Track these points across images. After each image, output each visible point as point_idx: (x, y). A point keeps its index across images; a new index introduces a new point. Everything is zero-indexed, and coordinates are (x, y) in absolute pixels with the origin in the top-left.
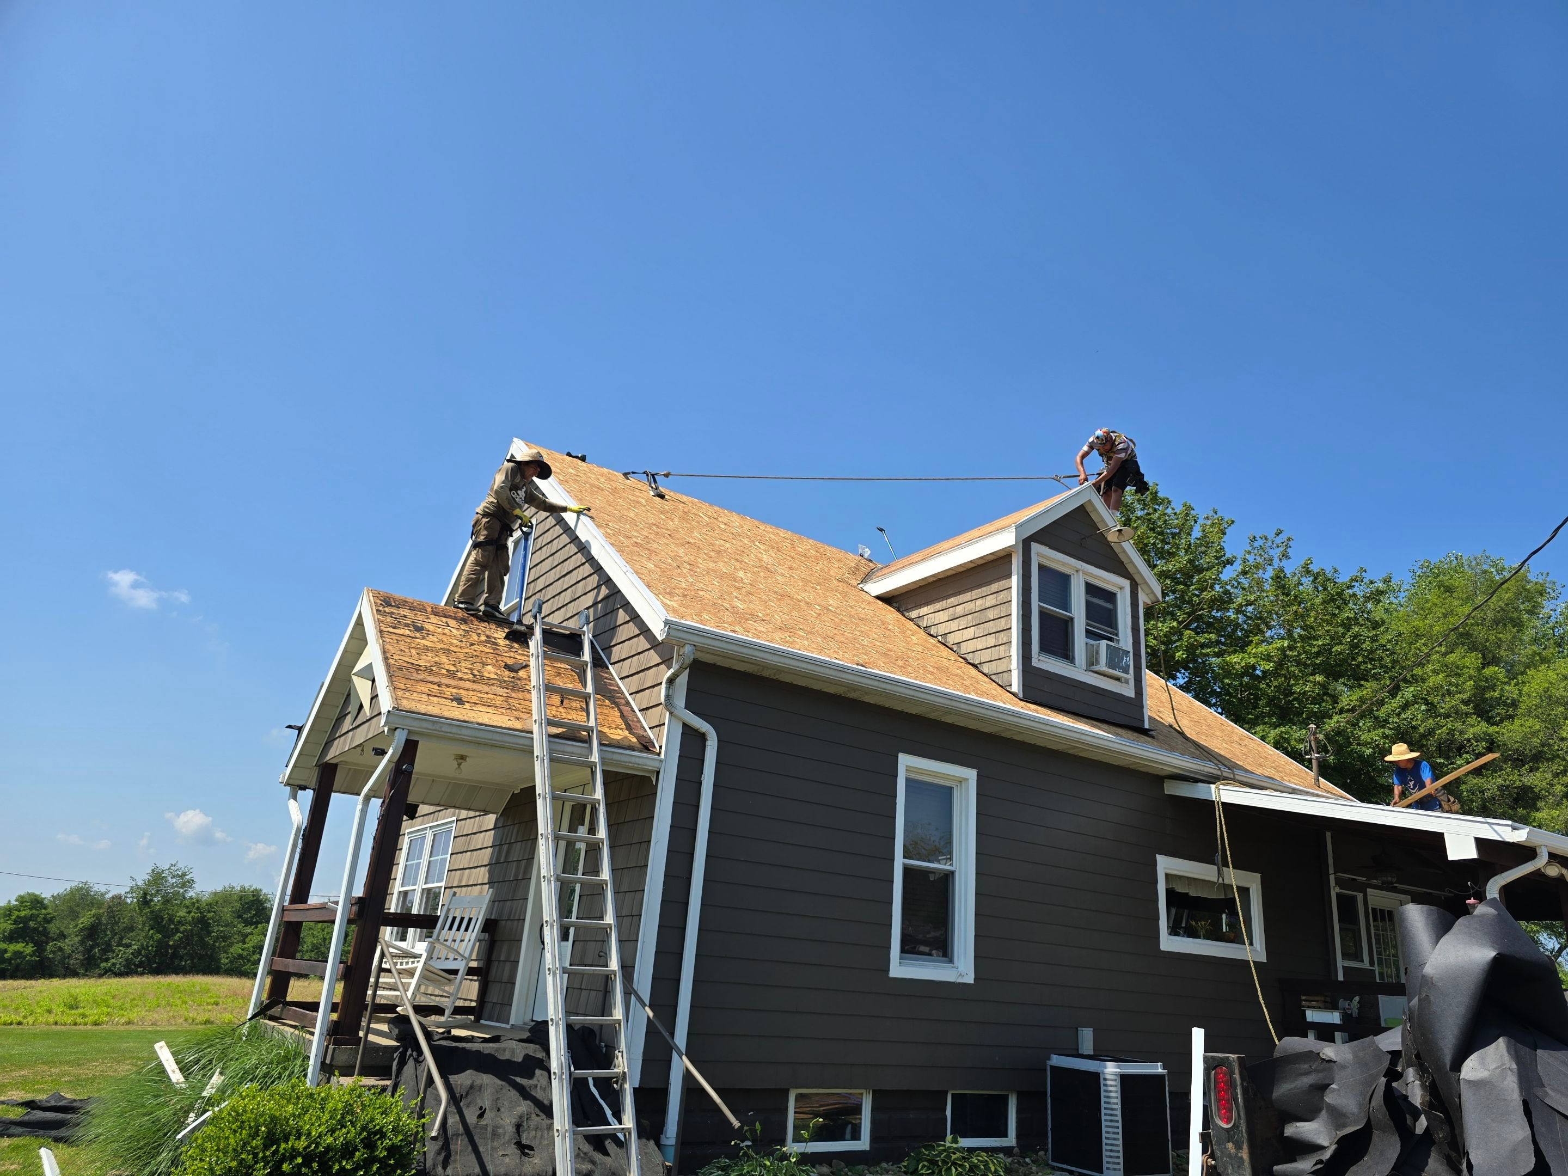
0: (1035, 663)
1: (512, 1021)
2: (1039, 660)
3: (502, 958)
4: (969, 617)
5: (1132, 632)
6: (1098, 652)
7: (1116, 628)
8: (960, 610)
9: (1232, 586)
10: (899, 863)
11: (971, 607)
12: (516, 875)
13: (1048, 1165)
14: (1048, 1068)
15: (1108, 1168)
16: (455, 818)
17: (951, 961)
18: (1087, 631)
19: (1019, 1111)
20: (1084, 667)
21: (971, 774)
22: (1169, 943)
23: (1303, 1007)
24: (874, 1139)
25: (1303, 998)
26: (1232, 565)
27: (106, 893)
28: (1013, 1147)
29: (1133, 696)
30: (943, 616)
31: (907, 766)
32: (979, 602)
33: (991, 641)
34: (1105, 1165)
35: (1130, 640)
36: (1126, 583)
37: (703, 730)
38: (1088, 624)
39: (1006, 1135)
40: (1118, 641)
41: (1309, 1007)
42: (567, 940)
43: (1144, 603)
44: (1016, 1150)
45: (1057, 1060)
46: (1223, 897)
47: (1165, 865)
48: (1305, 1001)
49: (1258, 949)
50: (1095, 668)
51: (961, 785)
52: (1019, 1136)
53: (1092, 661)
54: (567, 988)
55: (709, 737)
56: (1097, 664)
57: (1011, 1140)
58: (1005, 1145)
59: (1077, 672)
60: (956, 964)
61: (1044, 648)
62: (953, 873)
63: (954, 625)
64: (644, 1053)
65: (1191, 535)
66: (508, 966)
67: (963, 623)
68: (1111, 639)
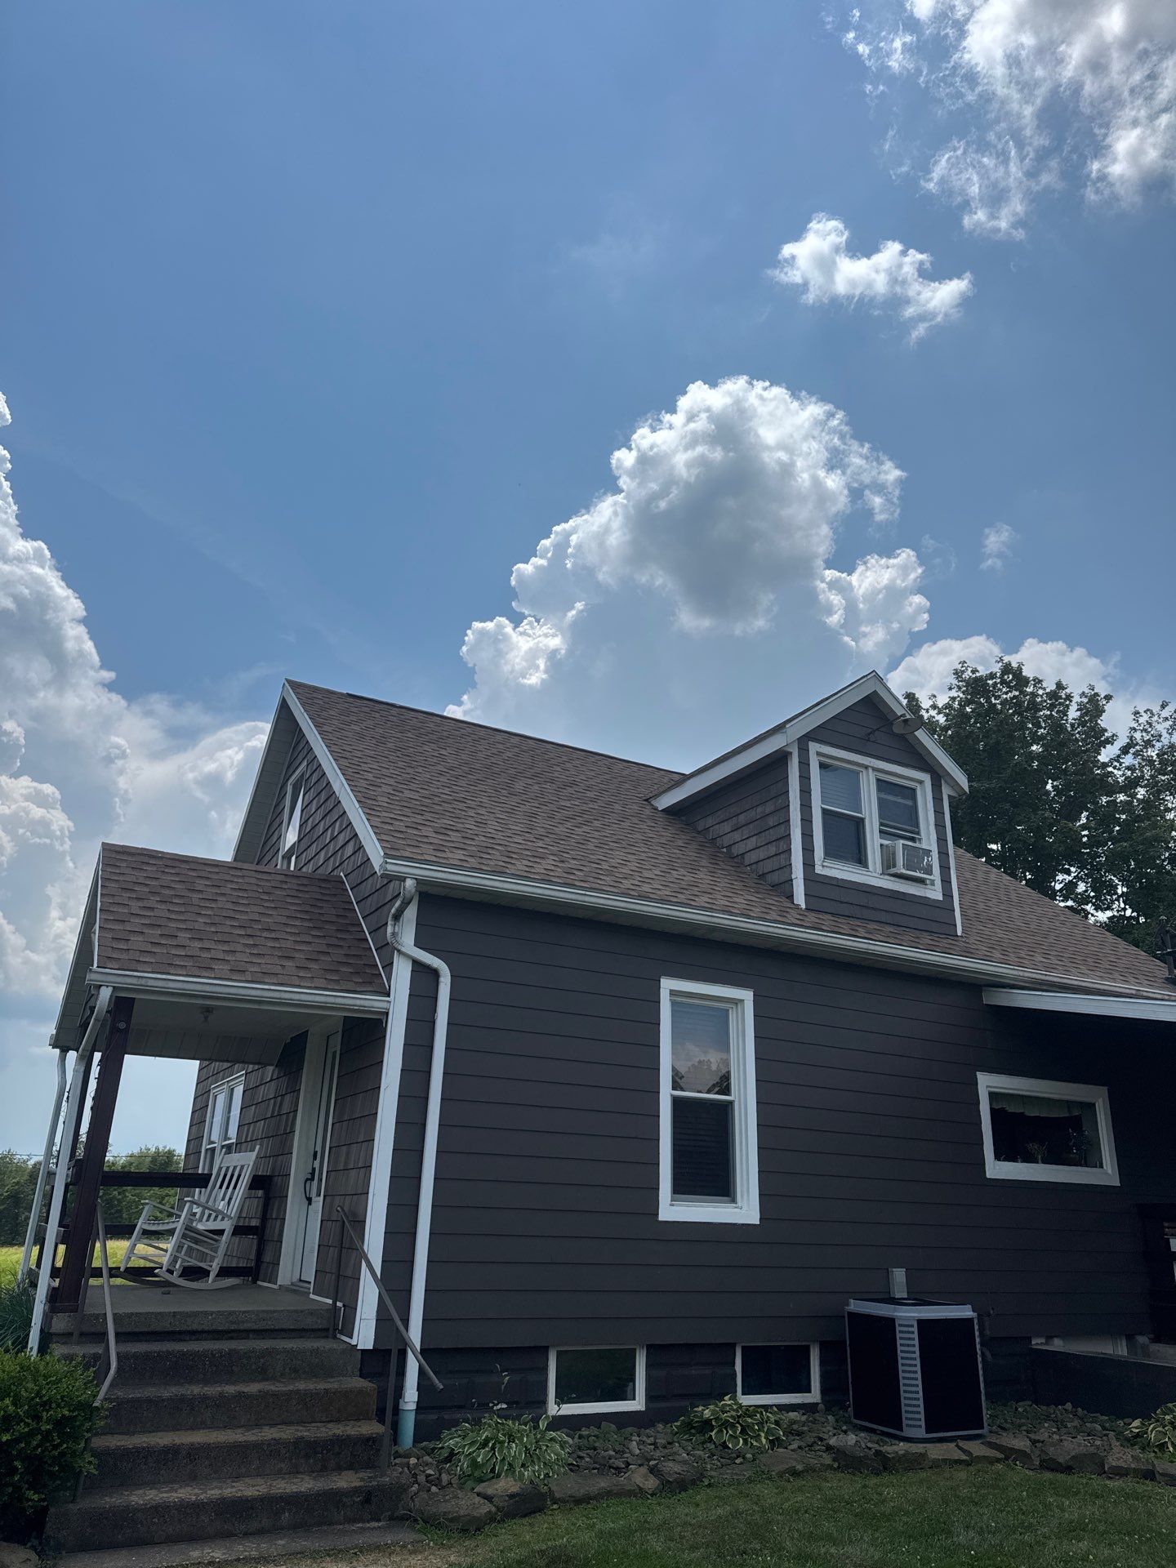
0: (819, 870)
1: (279, 1283)
2: (823, 866)
3: (274, 1217)
4: (751, 826)
5: (936, 828)
6: (894, 854)
7: (918, 826)
8: (742, 818)
9: (1115, 768)
10: (666, 1094)
11: (752, 814)
12: (285, 1129)
13: (851, 1423)
14: (846, 1315)
15: (907, 1425)
16: (244, 1072)
17: (734, 1201)
18: (881, 832)
19: (822, 1363)
20: (879, 870)
21: (747, 996)
22: (997, 1169)
23: (1166, 1235)
24: (650, 1397)
25: (1166, 1224)
26: (1112, 744)
27: (28, 1160)
28: (817, 1404)
29: (941, 898)
30: (727, 827)
31: (671, 991)
32: (759, 809)
33: (772, 850)
34: (905, 1422)
35: (934, 837)
36: (926, 778)
37: (435, 966)
38: (881, 824)
39: (809, 1391)
40: (920, 840)
41: (1172, 1235)
42: (319, 1195)
43: (949, 796)
44: (821, 1406)
45: (855, 1306)
46: (1067, 1115)
47: (987, 1083)
48: (1168, 1228)
49: (1110, 1171)
50: (893, 871)
51: (737, 1007)
52: (823, 1392)
53: (888, 862)
54: (319, 1246)
55: (441, 973)
56: (894, 866)
57: (814, 1396)
58: (807, 1401)
59: (872, 876)
60: (739, 1204)
61: (829, 853)
62: (731, 1103)
63: (737, 836)
64: (377, 1312)
65: (1067, 716)
66: (278, 1223)
67: (746, 832)
68: (913, 839)
